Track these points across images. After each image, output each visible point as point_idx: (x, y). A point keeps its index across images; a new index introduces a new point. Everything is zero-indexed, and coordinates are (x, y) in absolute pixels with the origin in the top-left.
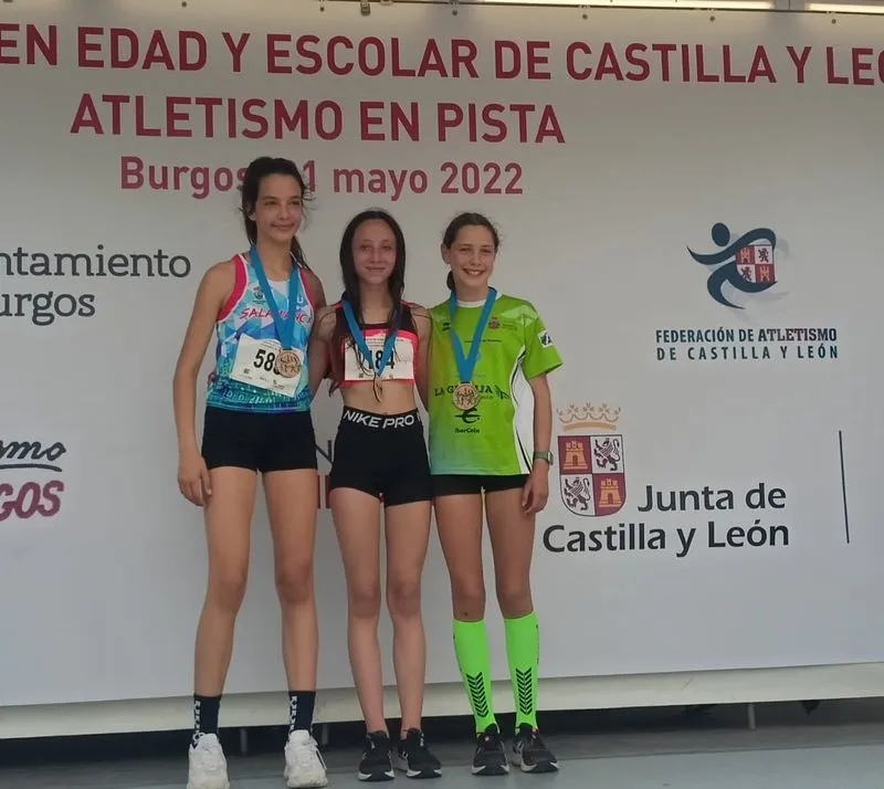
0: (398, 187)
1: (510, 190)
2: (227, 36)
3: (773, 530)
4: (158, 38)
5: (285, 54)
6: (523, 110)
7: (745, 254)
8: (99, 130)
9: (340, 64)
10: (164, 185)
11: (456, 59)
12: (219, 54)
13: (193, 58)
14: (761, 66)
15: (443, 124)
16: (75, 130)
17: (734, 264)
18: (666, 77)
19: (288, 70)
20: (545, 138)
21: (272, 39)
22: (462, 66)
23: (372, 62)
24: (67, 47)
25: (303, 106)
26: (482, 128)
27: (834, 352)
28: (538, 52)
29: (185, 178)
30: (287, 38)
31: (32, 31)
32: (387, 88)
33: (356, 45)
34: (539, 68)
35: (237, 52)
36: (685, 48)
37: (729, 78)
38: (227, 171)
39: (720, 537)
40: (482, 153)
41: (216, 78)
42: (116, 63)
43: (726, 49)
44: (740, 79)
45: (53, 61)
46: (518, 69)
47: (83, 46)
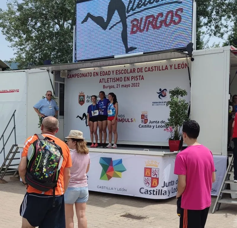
0: (127, 86)
1: (138, 86)
2: (112, 71)
3: (163, 126)
6: (140, 76)
7: (163, 92)
8: (101, 83)
9: (122, 73)
11: (133, 71)
13: (109, 74)
14: (166, 68)
15: (132, 79)
16: (99, 83)
17: (161, 94)
18: (155, 71)
19: (118, 74)
20: (142, 80)
23: (125, 72)
24: (99, 74)
25: (119, 78)
26: (136, 79)
28: (142, 69)
29: (108, 87)
30: (117, 70)
31: (96, 73)
32: (127, 75)
33: (124, 70)
34: (142, 71)
35: (113, 72)
36: (158, 66)
37: (162, 70)
38: (112, 86)
39: (157, 127)
40: (136, 82)
41: (112, 76)
42: (103, 75)
43: (162, 66)
44: (164, 70)
45: (98, 75)
46: (139, 71)
47: (100, 74)
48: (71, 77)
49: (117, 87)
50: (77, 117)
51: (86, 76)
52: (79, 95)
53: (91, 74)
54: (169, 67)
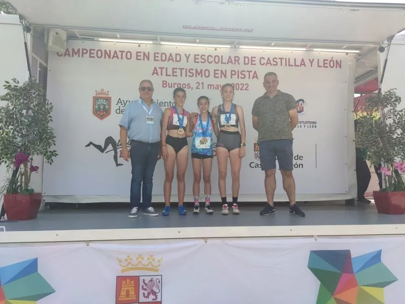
1: (246, 89)
2: (186, 55)
3: (300, 165)
4: (171, 55)
5: (198, 59)
6: (249, 72)
8: (158, 75)
9: (210, 61)
10: (171, 87)
11: (235, 60)
12: (184, 58)
13: (178, 59)
14: (303, 63)
15: (232, 75)
16: (153, 75)
18: (281, 65)
19: (198, 62)
20: (254, 78)
21: (195, 55)
22: (236, 62)
23: (217, 61)
24: (152, 57)
25: (202, 70)
26: (240, 76)
27: (316, 127)
28: (253, 59)
29: (176, 85)
30: (198, 55)
31: (144, 53)
32: (220, 67)
33: (213, 57)
34: (253, 63)
35: (188, 58)
36: (286, 59)
37: (295, 65)
38: (185, 84)
40: (240, 81)
41: (183, 64)
42: (162, 60)
43: (295, 59)
44: (298, 66)
45: (148, 60)
46: (248, 63)
47: (155, 57)
48: (69, 55)
49: (197, 88)
50: (88, 145)
51: (114, 57)
52: (94, 97)
53: (129, 54)
54: (307, 62)
